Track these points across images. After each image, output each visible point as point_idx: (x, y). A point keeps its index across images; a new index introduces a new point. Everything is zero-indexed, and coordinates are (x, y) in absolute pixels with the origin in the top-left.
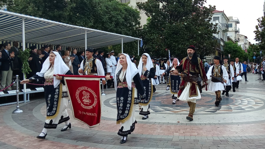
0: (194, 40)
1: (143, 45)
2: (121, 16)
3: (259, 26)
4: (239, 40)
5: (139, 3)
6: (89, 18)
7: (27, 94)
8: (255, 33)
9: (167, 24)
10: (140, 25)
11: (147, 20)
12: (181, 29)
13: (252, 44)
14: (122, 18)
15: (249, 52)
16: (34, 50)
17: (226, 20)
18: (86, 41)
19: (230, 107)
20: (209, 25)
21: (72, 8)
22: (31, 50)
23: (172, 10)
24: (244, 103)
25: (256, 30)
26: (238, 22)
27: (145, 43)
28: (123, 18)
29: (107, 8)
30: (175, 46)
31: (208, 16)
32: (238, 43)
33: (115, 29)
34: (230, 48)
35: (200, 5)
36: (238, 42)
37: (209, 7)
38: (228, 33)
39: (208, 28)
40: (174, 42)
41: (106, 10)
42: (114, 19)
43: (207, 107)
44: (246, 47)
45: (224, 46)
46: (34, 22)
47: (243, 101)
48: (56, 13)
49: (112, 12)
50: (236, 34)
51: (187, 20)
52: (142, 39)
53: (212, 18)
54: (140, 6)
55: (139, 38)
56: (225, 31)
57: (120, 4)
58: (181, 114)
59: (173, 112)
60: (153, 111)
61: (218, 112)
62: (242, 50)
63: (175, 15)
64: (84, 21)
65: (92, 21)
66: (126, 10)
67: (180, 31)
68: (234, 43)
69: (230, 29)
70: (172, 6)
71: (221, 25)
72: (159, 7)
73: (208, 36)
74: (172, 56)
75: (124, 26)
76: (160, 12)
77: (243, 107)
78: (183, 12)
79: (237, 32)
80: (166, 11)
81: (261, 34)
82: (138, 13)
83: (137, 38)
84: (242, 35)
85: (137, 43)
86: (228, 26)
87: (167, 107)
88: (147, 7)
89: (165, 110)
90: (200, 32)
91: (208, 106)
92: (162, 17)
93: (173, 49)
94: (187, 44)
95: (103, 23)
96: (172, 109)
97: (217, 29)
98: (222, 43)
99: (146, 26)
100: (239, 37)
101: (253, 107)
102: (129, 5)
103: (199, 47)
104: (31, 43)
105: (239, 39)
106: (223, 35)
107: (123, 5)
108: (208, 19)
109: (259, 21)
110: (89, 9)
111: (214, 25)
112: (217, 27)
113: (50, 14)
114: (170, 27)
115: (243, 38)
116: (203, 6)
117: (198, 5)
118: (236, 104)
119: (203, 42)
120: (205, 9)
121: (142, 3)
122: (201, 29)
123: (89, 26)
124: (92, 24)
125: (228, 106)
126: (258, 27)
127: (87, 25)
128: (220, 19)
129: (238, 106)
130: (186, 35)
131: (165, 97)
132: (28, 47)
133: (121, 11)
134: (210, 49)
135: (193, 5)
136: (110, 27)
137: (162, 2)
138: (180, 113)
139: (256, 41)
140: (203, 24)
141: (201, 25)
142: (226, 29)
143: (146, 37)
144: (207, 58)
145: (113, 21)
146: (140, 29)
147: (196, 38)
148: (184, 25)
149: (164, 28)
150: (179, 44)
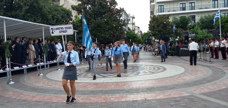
1: (77, 35)
5: (73, 6)
12: (103, 24)
20: (120, 20)
26: (134, 18)
27: (78, 33)
30: (99, 35)
31: (119, 14)
35: (113, 8)
39: (119, 22)
40: (98, 32)
54: (73, 8)
72: (86, 9)
76: (87, 12)
82: (71, 13)
83: (75, 31)
86: (128, 21)
88: (78, 9)
90: (115, 26)
94: (107, 33)
114: (95, 22)
116: (115, 8)
119: (116, 32)
130: (105, 27)
137: (88, 5)
141: (114, 20)
147: (112, 29)
148: (105, 20)
149: (91, 23)
150: (102, 34)
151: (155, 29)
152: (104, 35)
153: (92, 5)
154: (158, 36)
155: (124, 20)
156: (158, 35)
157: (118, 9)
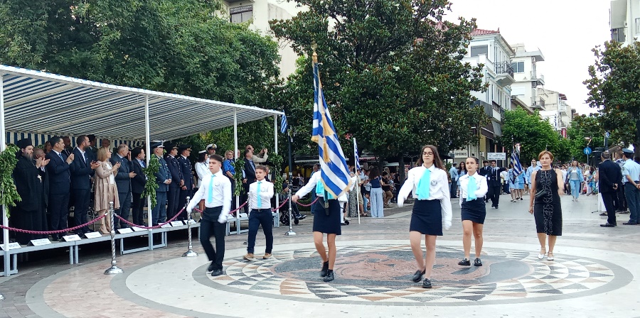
0: (420, 111)
1: (288, 127)
2: (232, 57)
3: (596, 67)
4: (543, 105)
5: (275, 21)
6: (152, 66)
7: (12, 256)
8: (586, 86)
9: (349, 71)
10: (280, 78)
11: (298, 62)
12: (385, 83)
13: (580, 115)
14: (234, 62)
15: (573, 137)
16: (25, 148)
17: (507, 52)
18: (148, 121)
19: (520, 284)
20: (458, 68)
21: (112, 42)
22: (19, 149)
23: (361, 34)
24: (558, 273)
25: (590, 78)
26: (538, 58)
27: (292, 122)
28: (237, 62)
29: (197, 38)
30: (370, 128)
31: (456, 45)
32: (541, 112)
33: (217, 90)
34: (519, 126)
35: (434, 19)
36: (542, 110)
37: (460, 21)
38: (513, 86)
39: (456, 76)
40: (367, 116)
41: (194, 43)
42: (214, 66)
43: (458, 285)
44: (563, 125)
45: (502, 122)
46: (23, 80)
47: (557, 268)
48: (76, 55)
49: (208, 49)
50: (536, 89)
51: (401, 57)
52: (283, 113)
53: (469, 50)
54: (278, 28)
55: (277, 109)
56: (505, 83)
57: (228, 27)
58: (388, 304)
59: (367, 298)
60: (317, 295)
61: (487, 298)
62: (552, 133)
63: (368, 48)
64: (142, 72)
65: (162, 72)
66: (243, 40)
67: (382, 88)
68: (529, 113)
69: (518, 77)
70: (361, 25)
71: (492, 67)
72: (326, 29)
73: (458, 99)
74: (363, 152)
75: (241, 81)
76: (329, 41)
77: (555, 286)
78: (390, 38)
79: (535, 83)
80: (346, 39)
81: (603, 89)
82: (273, 48)
83: (272, 111)
84: (552, 93)
85: (272, 123)
86: (511, 70)
87: (350, 284)
88: (295, 31)
89: (345, 294)
90: (435, 89)
91: (460, 282)
92: (334, 55)
93: (366, 135)
94: (401, 120)
95: (188, 76)
96: (364, 291)
97: (483, 79)
98: (497, 116)
99: (296, 78)
100: (544, 98)
101: (583, 284)
102: (251, 27)
103: (435, 128)
104: (18, 131)
105: (542, 102)
106: (500, 93)
107: (234, 28)
108: (456, 54)
109: (596, 53)
110: (153, 42)
111: (474, 70)
112: (483, 72)
113: (62, 59)
114: (355, 79)
115: (554, 98)
116: (443, 21)
117: (429, 17)
118: (537, 277)
119: (445, 115)
120: (447, 29)
121: (282, 21)
122: (438, 81)
123: (153, 84)
124: (162, 80)
125: (514, 284)
126: (596, 69)
127: (149, 83)
128: (491, 50)
129: (542, 282)
130: (398, 97)
131: (347, 259)
132: (12, 141)
133: (231, 44)
134: (464, 133)
135: (417, 20)
136: (205, 84)
137: (334, 17)
138: (385, 300)
139: (591, 106)
140: (444, 67)
141: (437, 69)
142: (507, 78)
143: (294, 107)
144: (456, 157)
145: (211, 71)
146: (280, 86)
147: (425, 103)
148: (394, 71)
149: (341, 81)
150: (380, 122)
151: (612, 100)
152: (390, 126)
153: (349, 14)
154: (627, 129)
155: (476, 66)
156: (629, 124)
157: (450, 26)
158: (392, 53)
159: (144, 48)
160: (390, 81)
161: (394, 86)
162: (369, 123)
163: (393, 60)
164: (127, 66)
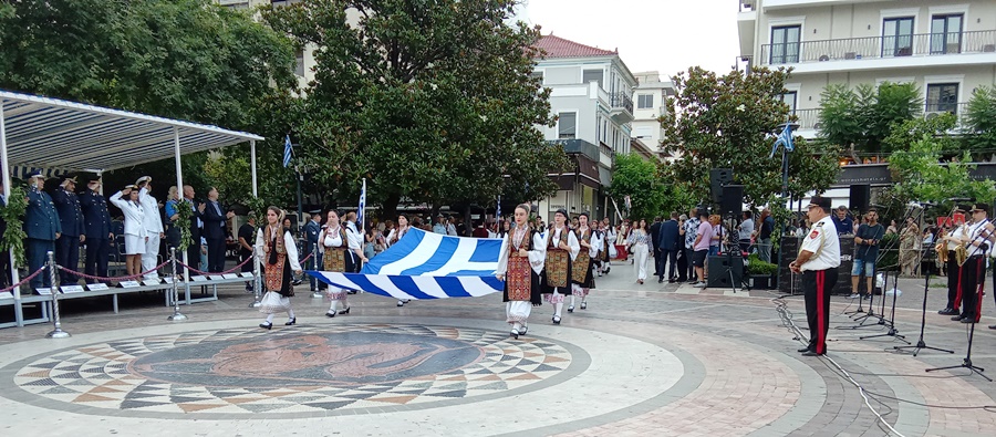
12: (418, 106)
23: (385, 35)
38: (633, 125)
55: (253, 132)
67: (413, 113)
70: (384, 21)
94: (439, 158)
98: (605, 160)
128: (606, 77)
142: (624, 114)
147: (472, 137)
158: (431, 65)
159: (71, 34)
160: (424, 103)
161: (430, 112)
162: (396, 159)
163: (432, 76)
164: (46, 60)
